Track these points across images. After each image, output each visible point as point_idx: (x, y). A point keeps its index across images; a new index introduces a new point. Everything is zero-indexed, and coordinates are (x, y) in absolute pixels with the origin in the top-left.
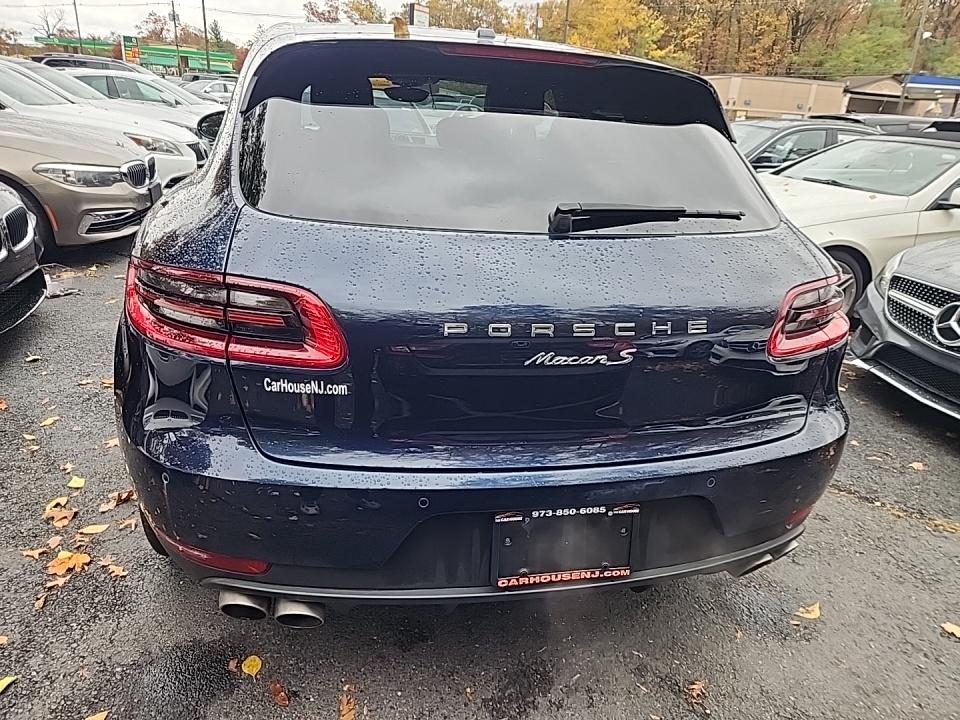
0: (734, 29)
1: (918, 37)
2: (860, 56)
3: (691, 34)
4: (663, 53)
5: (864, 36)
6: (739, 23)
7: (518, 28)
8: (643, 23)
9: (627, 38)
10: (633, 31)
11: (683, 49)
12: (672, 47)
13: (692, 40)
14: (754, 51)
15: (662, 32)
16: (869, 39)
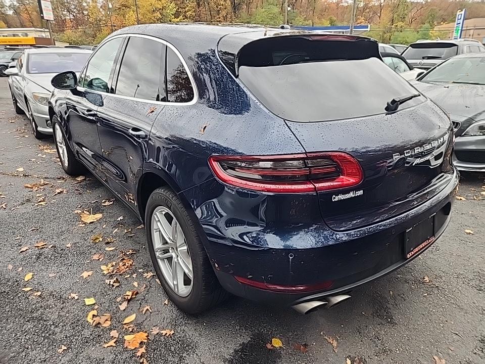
0: (207, 7)
1: (286, 10)
2: (263, 19)
3: (189, 10)
4: (178, 20)
5: (264, 10)
6: (209, 4)
7: (94, 8)
8: (165, 5)
9: (159, 13)
10: (160, 9)
11: (186, 18)
12: (181, 17)
13: (190, 13)
14: (219, 18)
15: (175, 9)
16: (265, 11)
